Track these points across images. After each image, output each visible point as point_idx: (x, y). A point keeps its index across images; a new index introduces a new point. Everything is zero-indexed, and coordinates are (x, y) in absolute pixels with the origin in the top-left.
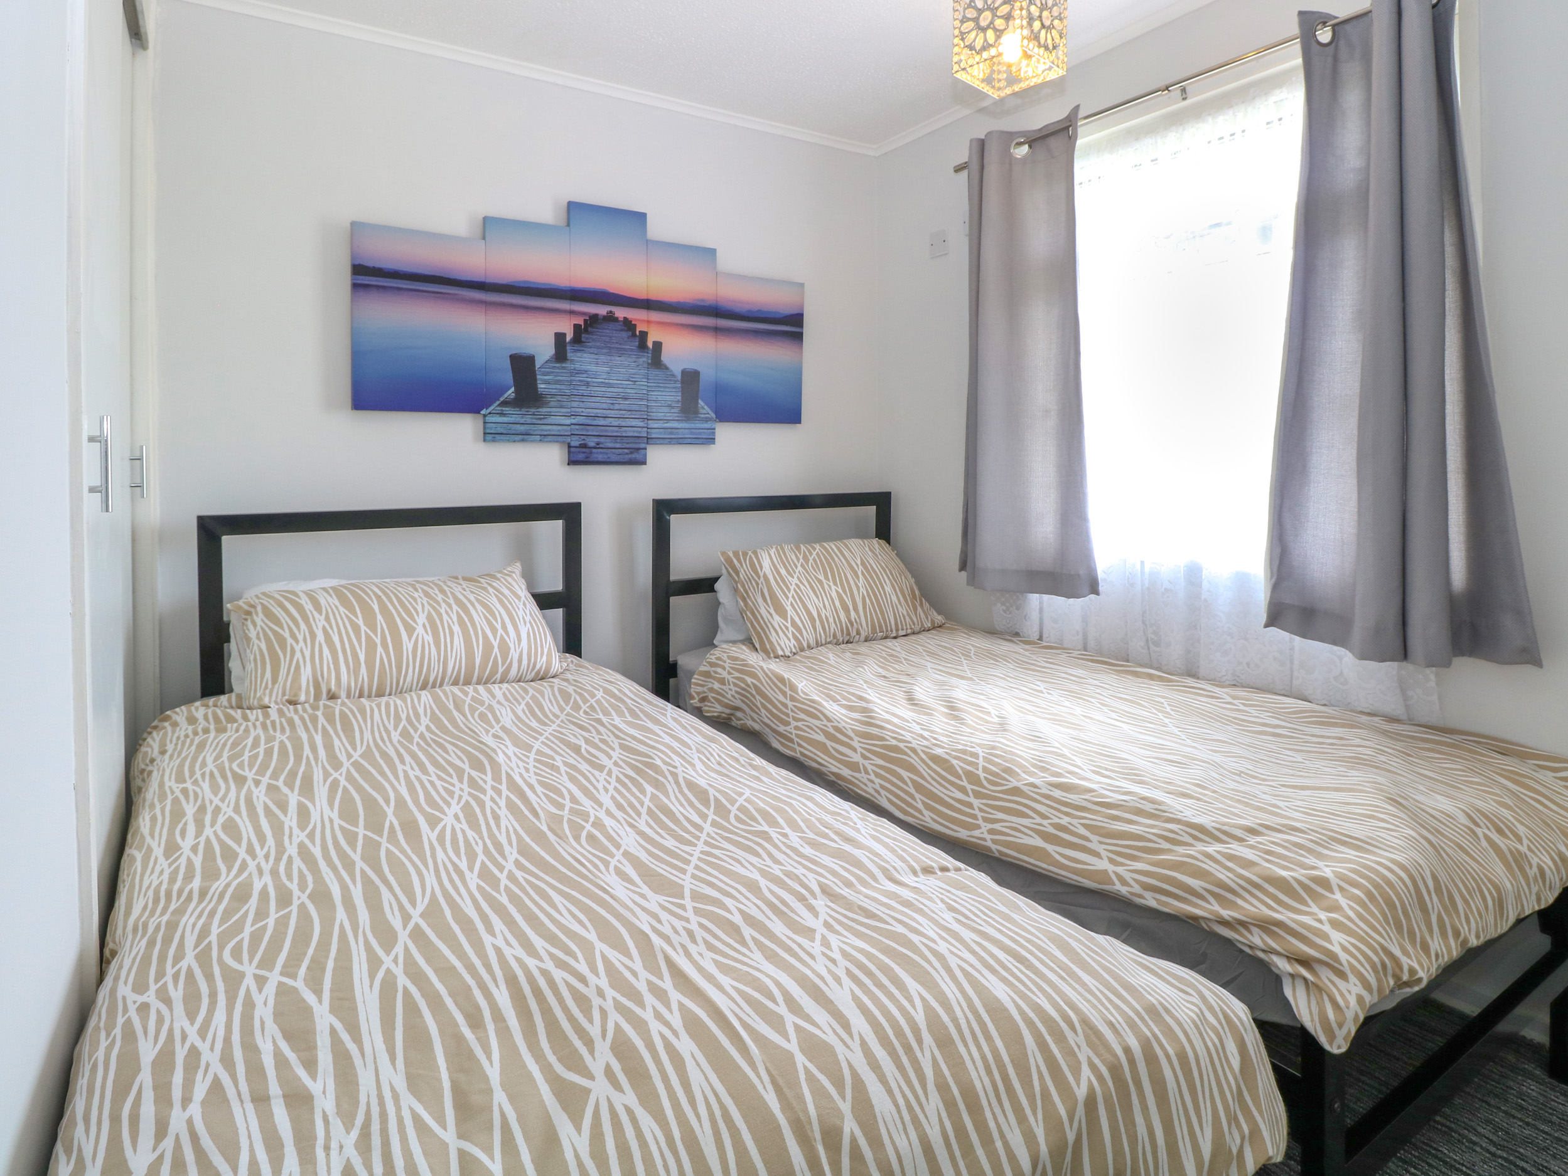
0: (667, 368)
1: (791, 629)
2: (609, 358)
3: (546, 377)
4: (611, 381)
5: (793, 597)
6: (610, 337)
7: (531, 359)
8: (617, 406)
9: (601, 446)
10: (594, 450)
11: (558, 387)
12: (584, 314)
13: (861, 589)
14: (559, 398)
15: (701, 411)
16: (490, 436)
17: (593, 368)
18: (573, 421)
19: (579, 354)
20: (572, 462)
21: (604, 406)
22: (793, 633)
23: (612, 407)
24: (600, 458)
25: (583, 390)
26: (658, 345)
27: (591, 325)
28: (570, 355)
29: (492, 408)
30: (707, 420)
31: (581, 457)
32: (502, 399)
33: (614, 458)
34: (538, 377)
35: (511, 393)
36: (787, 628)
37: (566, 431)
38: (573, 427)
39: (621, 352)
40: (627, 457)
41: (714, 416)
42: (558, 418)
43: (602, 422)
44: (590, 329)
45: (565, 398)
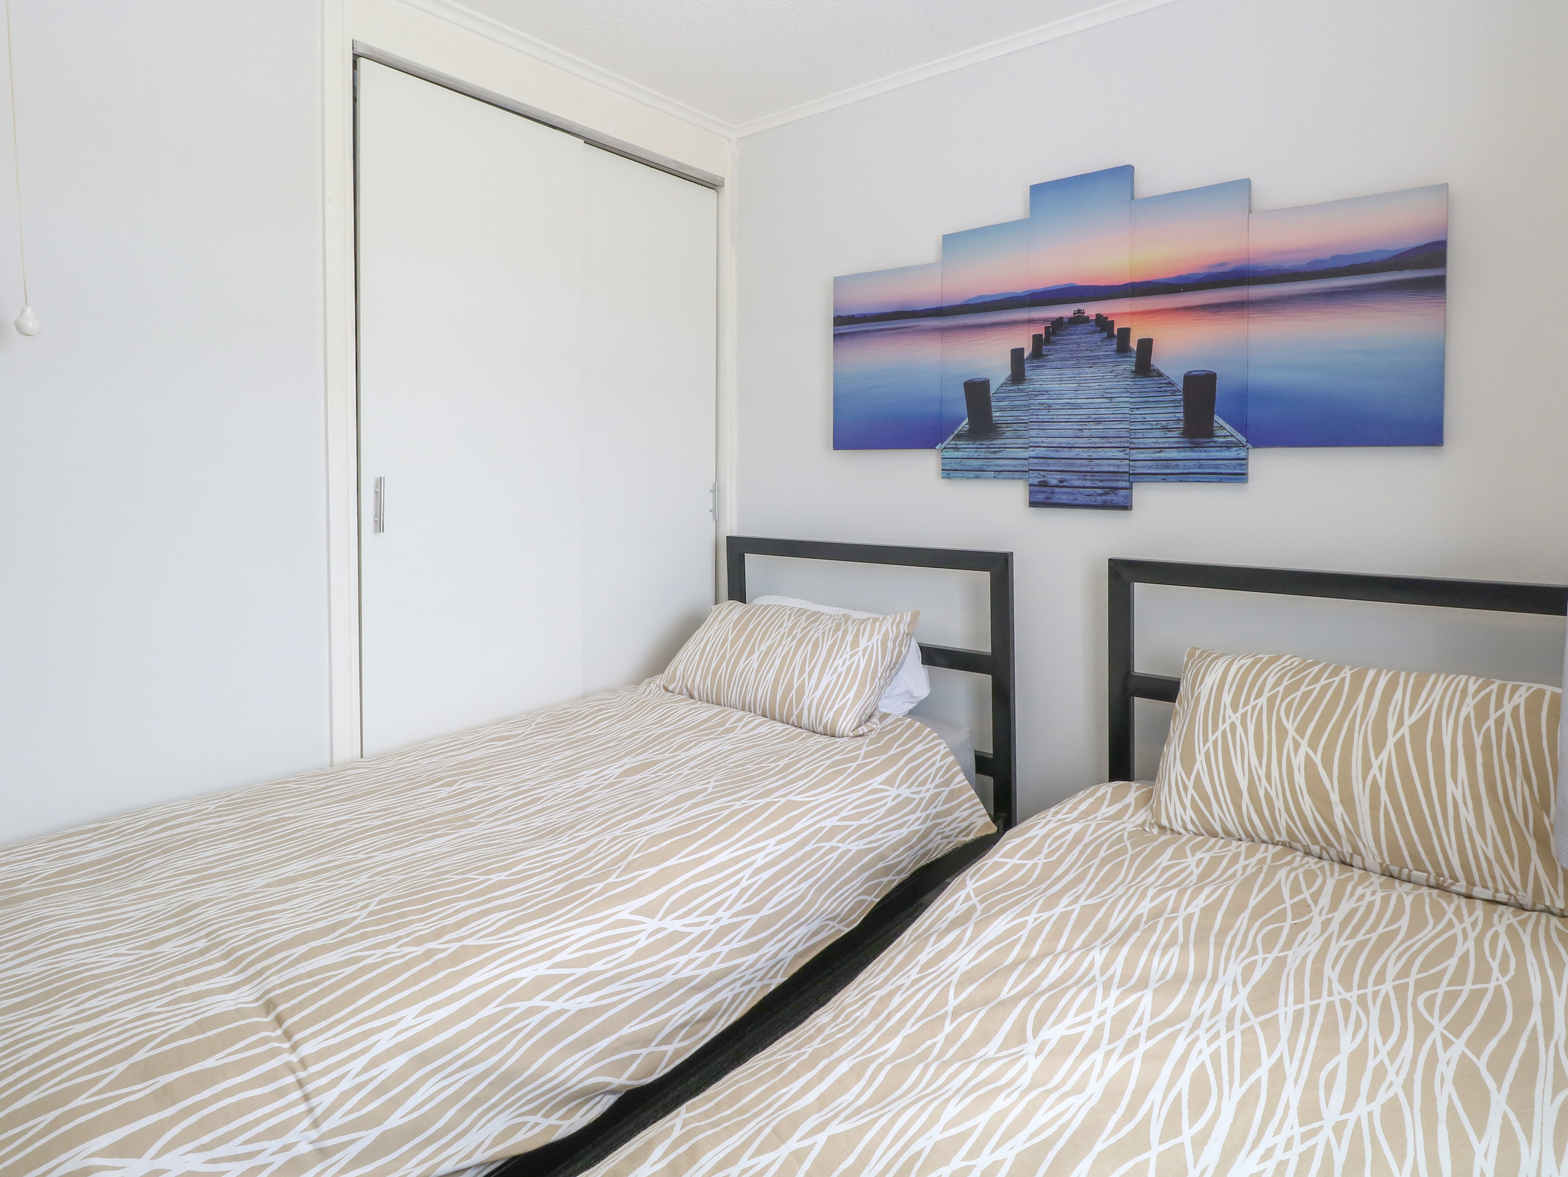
0: (1160, 375)
1: (1191, 791)
2: (1076, 371)
3: (1000, 404)
4: (1079, 401)
5: (1215, 742)
6: (1078, 344)
7: (984, 385)
8: (1086, 433)
9: (1065, 484)
10: (1057, 490)
11: (1015, 413)
12: (1045, 320)
13: (1375, 770)
14: (1015, 427)
15: (1218, 432)
16: (949, 472)
17: (1055, 386)
18: (1032, 454)
19: (1039, 371)
20: (1033, 504)
21: (1070, 433)
22: (1193, 798)
23: (1080, 434)
24: (1064, 499)
25: (1044, 415)
26: (1146, 345)
27: (1054, 333)
28: (1028, 374)
29: (947, 442)
30: (1228, 446)
31: (1040, 497)
32: (956, 432)
33: (1082, 500)
34: (993, 404)
35: (964, 425)
36: (1186, 788)
37: (1023, 466)
38: (1031, 461)
39: (1093, 361)
40: (1100, 500)
41: (1243, 439)
42: (1013, 449)
43: (1066, 453)
44: (1052, 338)
45: (1022, 427)
